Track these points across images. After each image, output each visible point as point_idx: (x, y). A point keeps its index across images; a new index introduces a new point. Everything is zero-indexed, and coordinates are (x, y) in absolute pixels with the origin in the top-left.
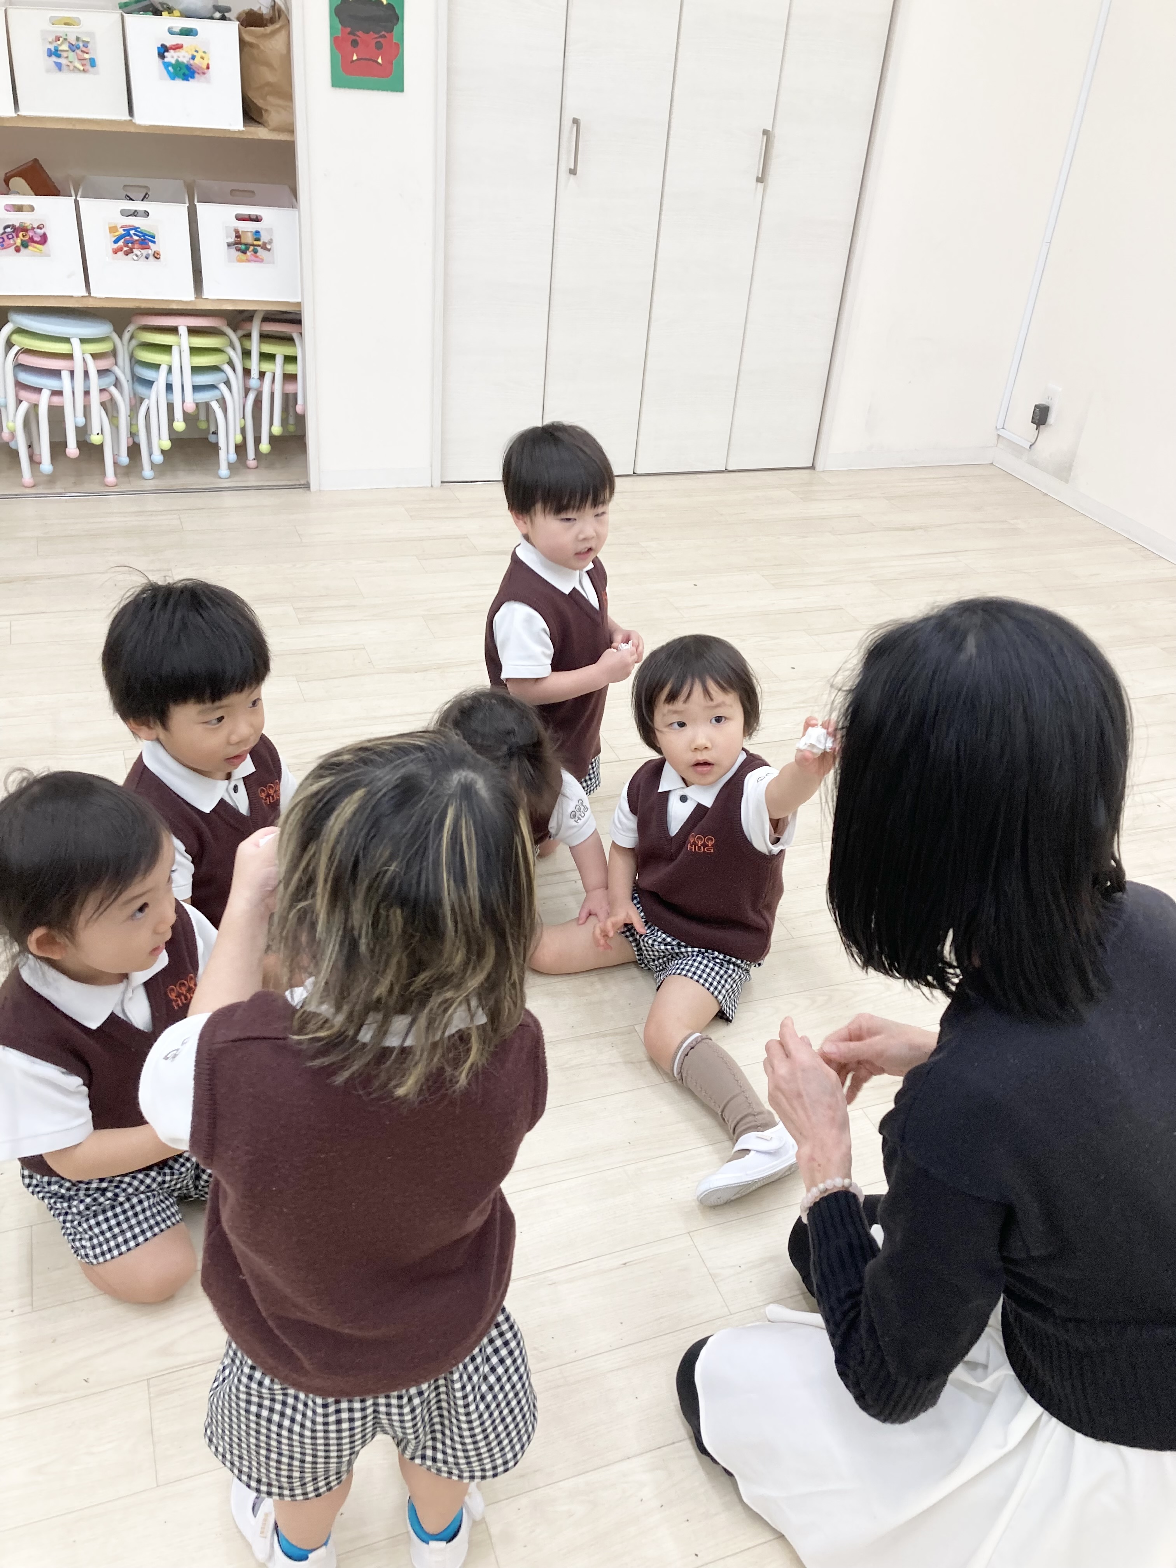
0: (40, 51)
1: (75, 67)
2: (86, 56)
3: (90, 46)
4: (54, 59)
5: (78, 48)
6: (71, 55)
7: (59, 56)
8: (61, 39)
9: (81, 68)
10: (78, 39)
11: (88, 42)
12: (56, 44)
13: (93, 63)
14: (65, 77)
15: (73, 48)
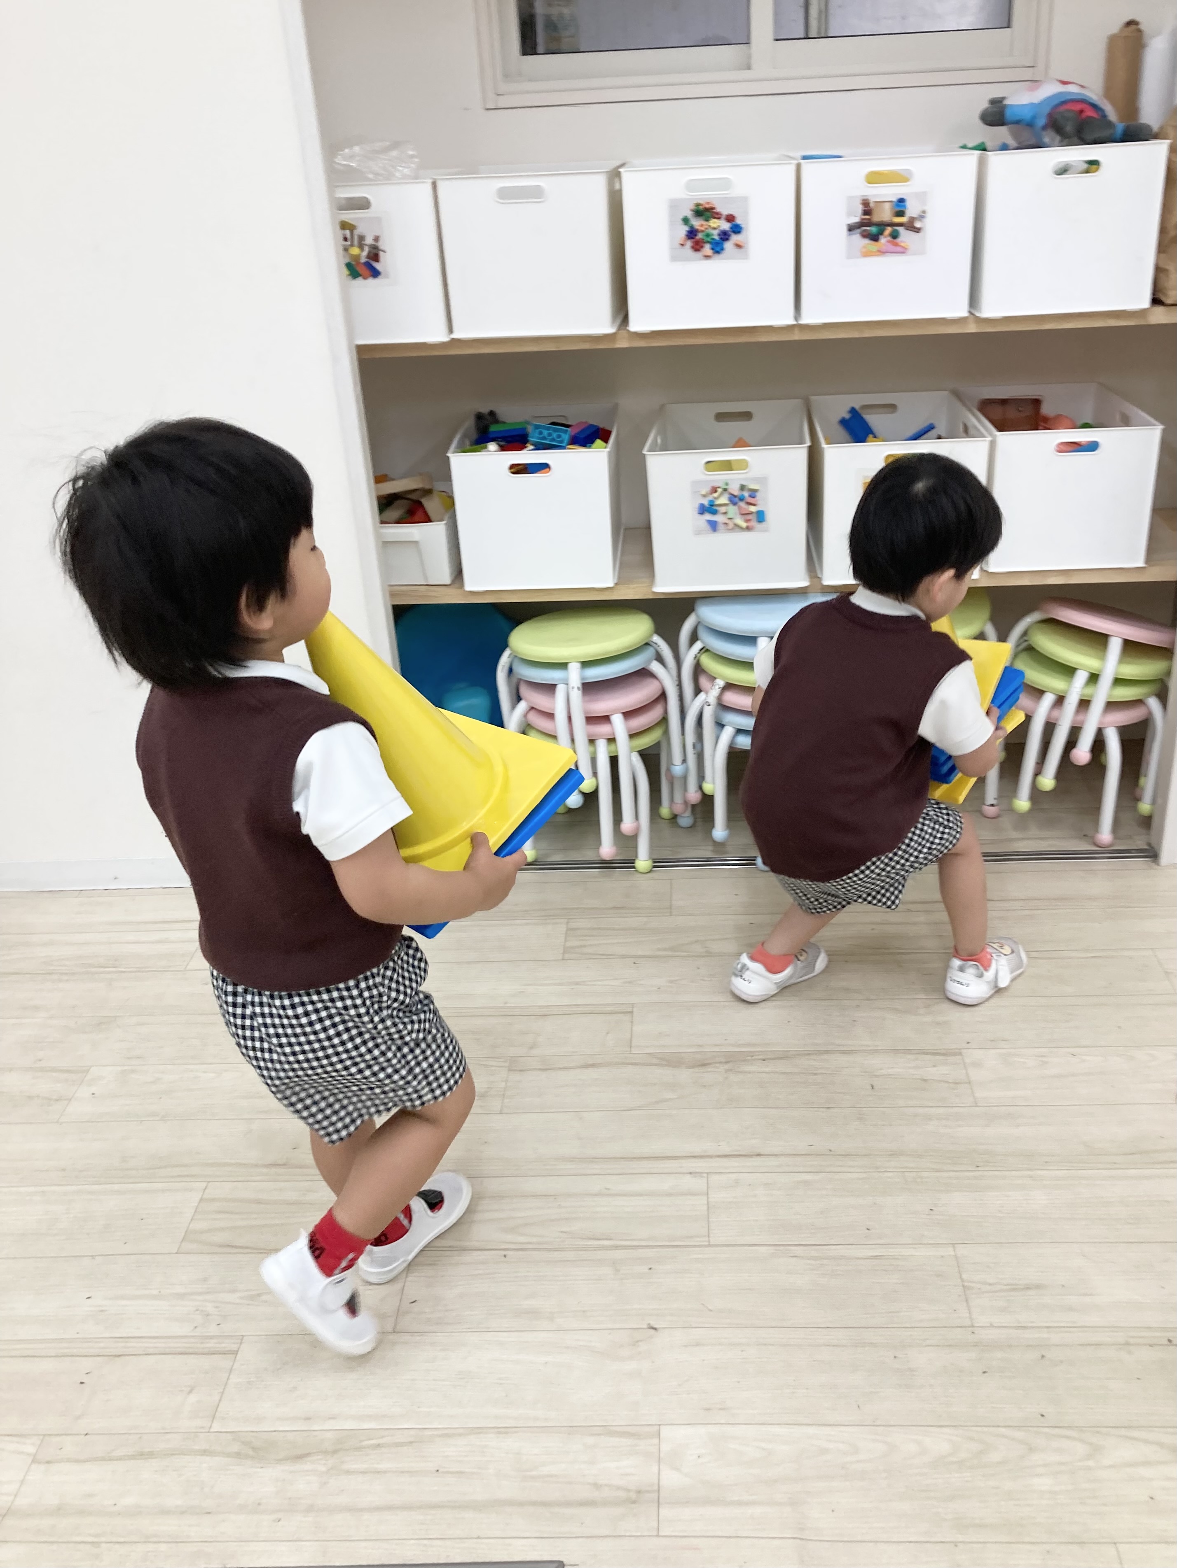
0: (690, 508)
1: (736, 525)
2: (753, 509)
3: (758, 494)
4: (708, 517)
5: (742, 499)
6: (732, 510)
7: (714, 512)
8: (719, 490)
9: (744, 525)
10: (743, 488)
11: (756, 491)
12: (710, 498)
13: (760, 517)
14: (722, 538)
15: (734, 500)
